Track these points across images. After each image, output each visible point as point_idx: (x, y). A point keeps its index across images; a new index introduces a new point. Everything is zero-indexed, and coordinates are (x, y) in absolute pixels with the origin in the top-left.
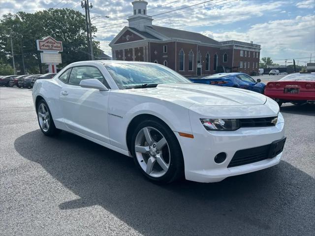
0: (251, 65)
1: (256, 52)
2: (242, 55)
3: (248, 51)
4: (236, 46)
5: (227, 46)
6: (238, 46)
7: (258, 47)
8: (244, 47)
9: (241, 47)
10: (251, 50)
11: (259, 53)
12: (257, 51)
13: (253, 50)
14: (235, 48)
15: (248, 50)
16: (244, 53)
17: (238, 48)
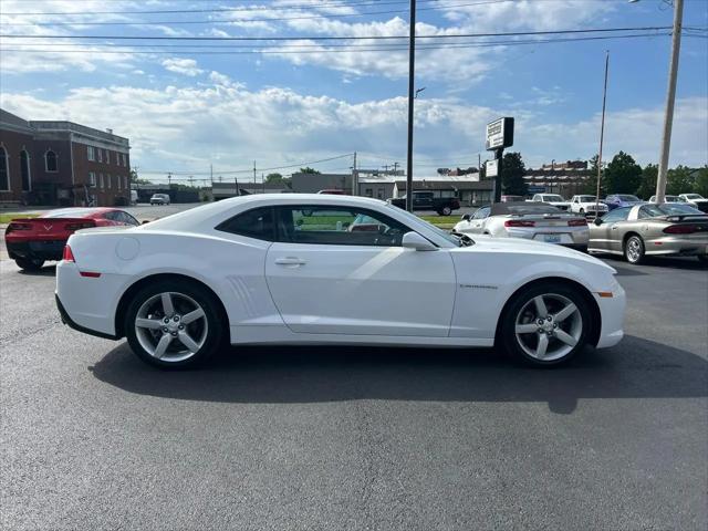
0: (114, 183)
1: (121, 154)
2: (91, 159)
3: (104, 151)
4: (76, 135)
5: (52, 133)
6: (79, 136)
7: (124, 143)
8: (93, 140)
9: (89, 138)
10: (110, 148)
11: (128, 156)
12: (122, 150)
13: (115, 149)
14: (73, 139)
15: (103, 146)
16: (96, 154)
17: (80, 141)
